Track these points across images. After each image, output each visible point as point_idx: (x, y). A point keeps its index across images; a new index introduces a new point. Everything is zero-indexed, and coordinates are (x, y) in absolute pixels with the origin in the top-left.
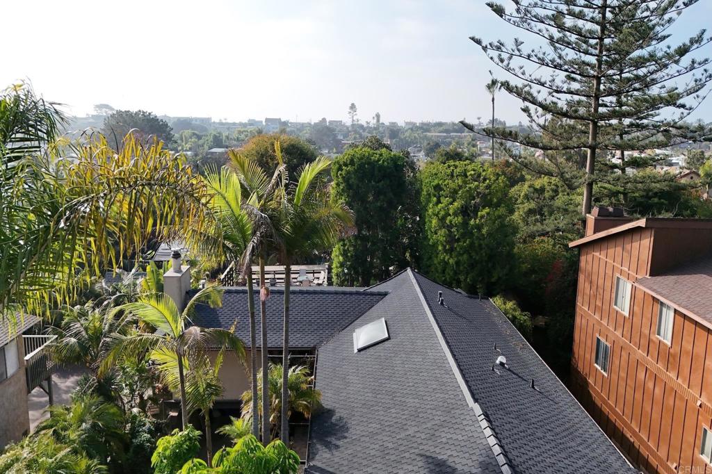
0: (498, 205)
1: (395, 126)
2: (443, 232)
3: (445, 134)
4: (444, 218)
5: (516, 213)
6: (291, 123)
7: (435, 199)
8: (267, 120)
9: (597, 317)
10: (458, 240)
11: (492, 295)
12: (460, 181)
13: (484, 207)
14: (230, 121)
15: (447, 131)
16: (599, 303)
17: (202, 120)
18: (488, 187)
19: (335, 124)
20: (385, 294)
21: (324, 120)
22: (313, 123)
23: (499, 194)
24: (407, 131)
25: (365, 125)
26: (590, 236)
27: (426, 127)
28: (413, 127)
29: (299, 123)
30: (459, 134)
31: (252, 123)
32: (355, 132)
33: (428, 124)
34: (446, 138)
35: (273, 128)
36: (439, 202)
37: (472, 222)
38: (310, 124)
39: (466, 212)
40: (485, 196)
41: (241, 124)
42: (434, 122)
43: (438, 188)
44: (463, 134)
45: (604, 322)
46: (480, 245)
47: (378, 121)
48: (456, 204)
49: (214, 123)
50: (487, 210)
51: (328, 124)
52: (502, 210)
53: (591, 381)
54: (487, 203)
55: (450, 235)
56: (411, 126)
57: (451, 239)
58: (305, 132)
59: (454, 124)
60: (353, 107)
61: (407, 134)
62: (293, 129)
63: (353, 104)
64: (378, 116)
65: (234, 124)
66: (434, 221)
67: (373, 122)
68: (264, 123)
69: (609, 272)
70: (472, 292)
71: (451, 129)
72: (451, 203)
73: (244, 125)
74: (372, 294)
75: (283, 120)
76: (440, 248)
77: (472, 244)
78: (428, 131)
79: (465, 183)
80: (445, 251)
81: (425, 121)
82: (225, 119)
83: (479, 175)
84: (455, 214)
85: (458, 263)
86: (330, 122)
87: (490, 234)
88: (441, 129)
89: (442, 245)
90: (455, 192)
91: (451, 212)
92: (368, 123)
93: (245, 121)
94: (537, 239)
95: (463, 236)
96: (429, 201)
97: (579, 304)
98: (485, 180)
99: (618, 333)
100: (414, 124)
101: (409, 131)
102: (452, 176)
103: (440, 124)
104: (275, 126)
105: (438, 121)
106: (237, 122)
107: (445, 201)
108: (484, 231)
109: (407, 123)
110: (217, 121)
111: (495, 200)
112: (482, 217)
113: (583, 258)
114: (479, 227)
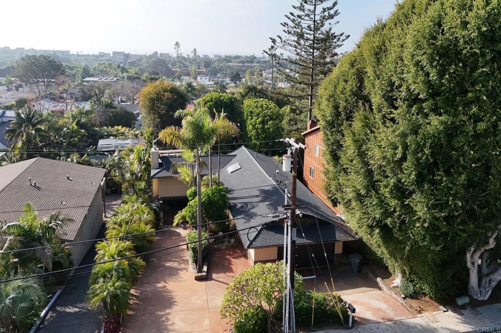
0: (275, 119)
1: (207, 59)
2: (254, 131)
3: (241, 64)
4: (255, 125)
5: (284, 121)
6: (132, 55)
7: (250, 117)
8: (114, 53)
9: (310, 159)
10: (260, 134)
11: (275, 156)
12: (260, 110)
13: (270, 121)
14: (85, 53)
15: (242, 62)
16: (311, 154)
17: (63, 52)
18: (272, 112)
19: (164, 56)
20: (236, 155)
21: (156, 53)
22: (148, 55)
23: (276, 115)
24: (215, 61)
25: (186, 57)
26: (309, 130)
27: (228, 59)
28: (221, 60)
29: (138, 55)
30: (251, 64)
31: (102, 55)
32: (180, 62)
33: (230, 57)
34: (242, 67)
35: (119, 59)
36: (252, 119)
37: (266, 127)
38: (146, 56)
39: (263, 122)
40: (270, 116)
41: (94, 56)
42: (234, 55)
43: (251, 112)
44: (253, 64)
45: (312, 161)
46: (269, 136)
47: (195, 54)
48: (259, 119)
49: (73, 54)
50: (271, 122)
51: (159, 56)
52: (277, 121)
53: (309, 183)
54: (271, 119)
55: (257, 132)
56: (218, 58)
57: (258, 134)
58: (143, 62)
59: (247, 57)
60: (177, 44)
61: (216, 64)
62: (134, 60)
63: (177, 43)
64: (195, 50)
65: (88, 55)
66: (251, 127)
67: (192, 55)
68: (111, 55)
69: (313, 143)
70: (267, 154)
71: (245, 61)
72: (257, 119)
73: (97, 57)
74: (231, 156)
75: (126, 53)
76: (253, 138)
77: (266, 136)
78: (230, 61)
79: (262, 110)
80: (255, 139)
81: (228, 54)
82: (81, 52)
83: (268, 107)
84: (259, 124)
85: (260, 144)
86: (160, 54)
87: (273, 131)
88: (238, 60)
89: (254, 136)
90: (259, 114)
91: (257, 123)
92: (188, 56)
93: (97, 53)
94: (293, 132)
95: (263, 132)
96: (247, 118)
97: (305, 156)
98: (270, 109)
99: (316, 164)
100: (220, 57)
101: (217, 62)
102: (257, 107)
103: (238, 57)
104: (120, 57)
105: (236, 54)
106: (91, 54)
107: (255, 118)
108: (271, 130)
109: (215, 56)
110: (75, 53)
111: (274, 117)
112: (270, 125)
113: (306, 139)
114: (269, 129)
